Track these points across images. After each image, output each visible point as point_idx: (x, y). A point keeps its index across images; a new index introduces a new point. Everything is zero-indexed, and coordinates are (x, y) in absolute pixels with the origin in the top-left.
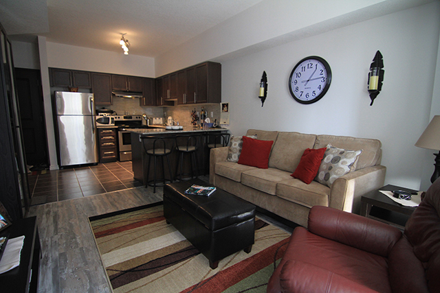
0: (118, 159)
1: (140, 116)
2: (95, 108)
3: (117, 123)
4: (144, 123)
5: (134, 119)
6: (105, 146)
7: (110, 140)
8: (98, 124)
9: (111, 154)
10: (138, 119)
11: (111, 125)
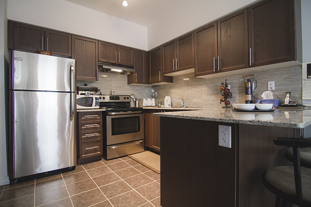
0: (104, 156)
1: (128, 97)
2: (75, 84)
3: (102, 105)
4: (132, 105)
5: (121, 100)
6: (87, 138)
7: (94, 130)
8: (78, 107)
9: (95, 150)
10: (127, 100)
11: (95, 107)
